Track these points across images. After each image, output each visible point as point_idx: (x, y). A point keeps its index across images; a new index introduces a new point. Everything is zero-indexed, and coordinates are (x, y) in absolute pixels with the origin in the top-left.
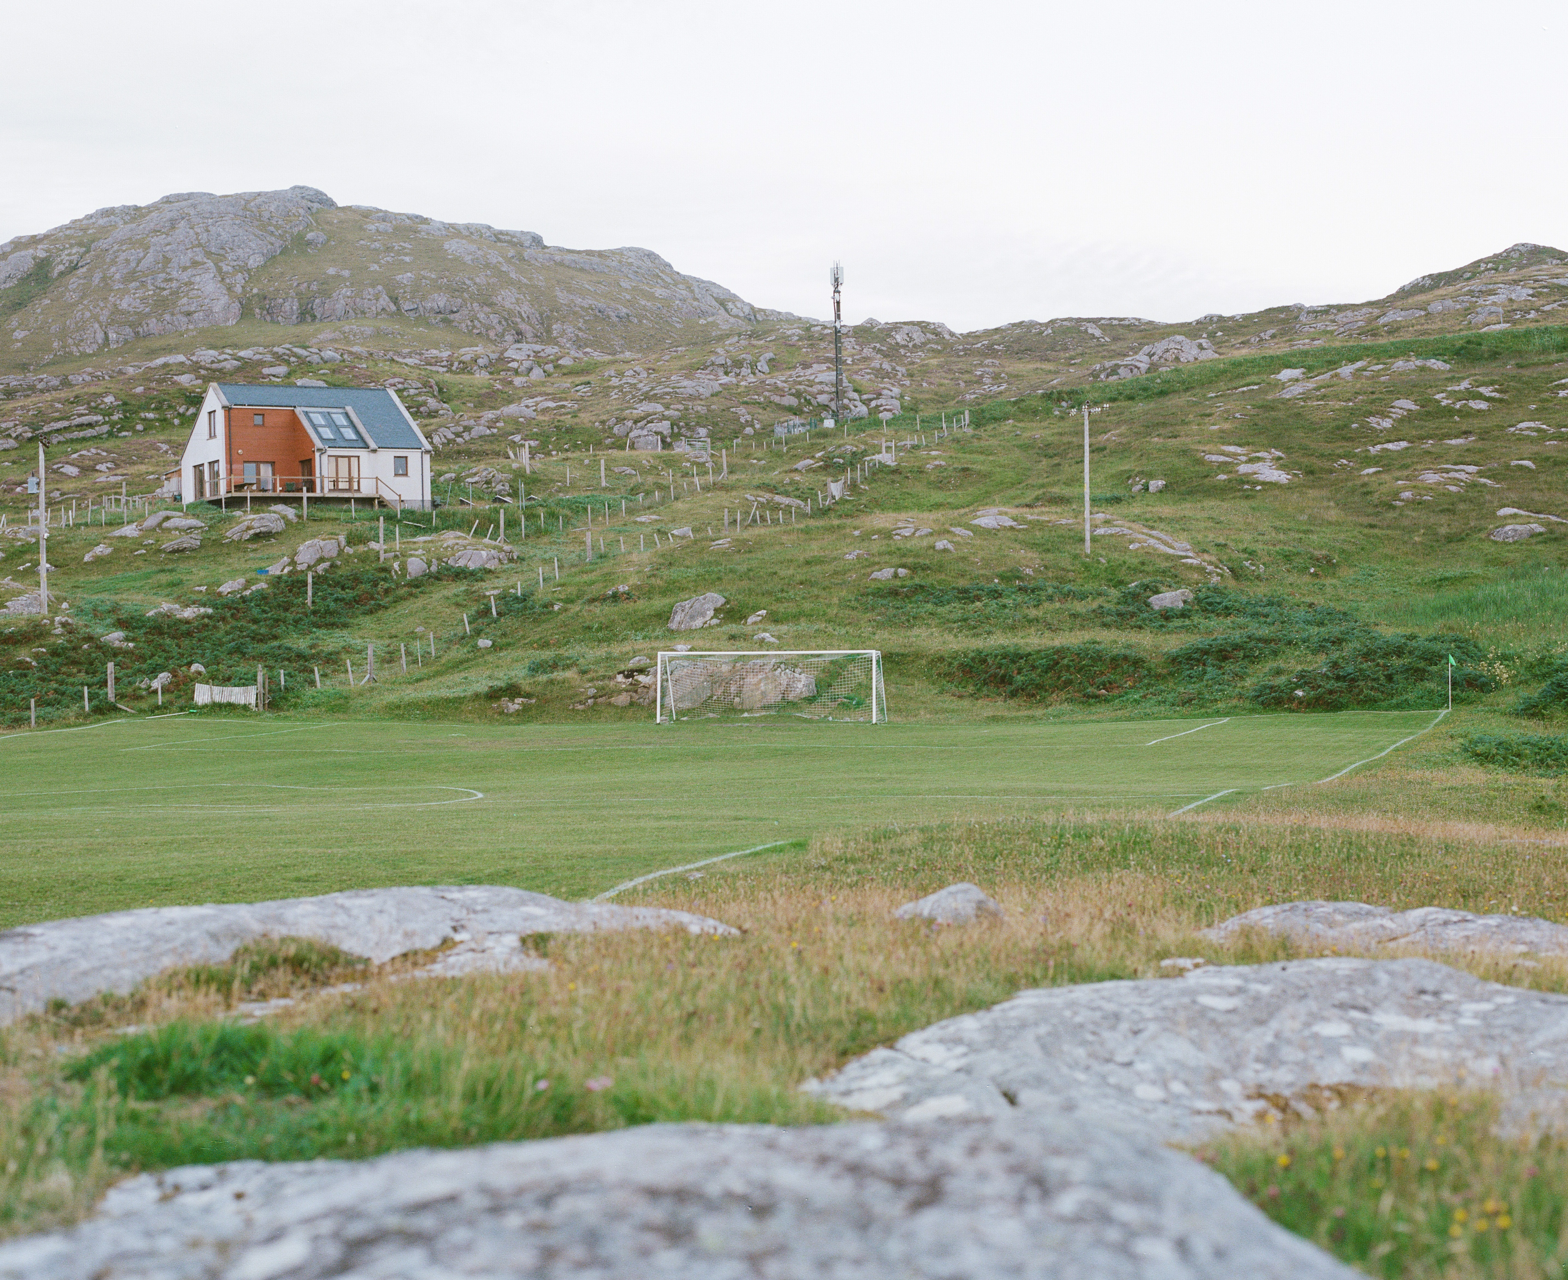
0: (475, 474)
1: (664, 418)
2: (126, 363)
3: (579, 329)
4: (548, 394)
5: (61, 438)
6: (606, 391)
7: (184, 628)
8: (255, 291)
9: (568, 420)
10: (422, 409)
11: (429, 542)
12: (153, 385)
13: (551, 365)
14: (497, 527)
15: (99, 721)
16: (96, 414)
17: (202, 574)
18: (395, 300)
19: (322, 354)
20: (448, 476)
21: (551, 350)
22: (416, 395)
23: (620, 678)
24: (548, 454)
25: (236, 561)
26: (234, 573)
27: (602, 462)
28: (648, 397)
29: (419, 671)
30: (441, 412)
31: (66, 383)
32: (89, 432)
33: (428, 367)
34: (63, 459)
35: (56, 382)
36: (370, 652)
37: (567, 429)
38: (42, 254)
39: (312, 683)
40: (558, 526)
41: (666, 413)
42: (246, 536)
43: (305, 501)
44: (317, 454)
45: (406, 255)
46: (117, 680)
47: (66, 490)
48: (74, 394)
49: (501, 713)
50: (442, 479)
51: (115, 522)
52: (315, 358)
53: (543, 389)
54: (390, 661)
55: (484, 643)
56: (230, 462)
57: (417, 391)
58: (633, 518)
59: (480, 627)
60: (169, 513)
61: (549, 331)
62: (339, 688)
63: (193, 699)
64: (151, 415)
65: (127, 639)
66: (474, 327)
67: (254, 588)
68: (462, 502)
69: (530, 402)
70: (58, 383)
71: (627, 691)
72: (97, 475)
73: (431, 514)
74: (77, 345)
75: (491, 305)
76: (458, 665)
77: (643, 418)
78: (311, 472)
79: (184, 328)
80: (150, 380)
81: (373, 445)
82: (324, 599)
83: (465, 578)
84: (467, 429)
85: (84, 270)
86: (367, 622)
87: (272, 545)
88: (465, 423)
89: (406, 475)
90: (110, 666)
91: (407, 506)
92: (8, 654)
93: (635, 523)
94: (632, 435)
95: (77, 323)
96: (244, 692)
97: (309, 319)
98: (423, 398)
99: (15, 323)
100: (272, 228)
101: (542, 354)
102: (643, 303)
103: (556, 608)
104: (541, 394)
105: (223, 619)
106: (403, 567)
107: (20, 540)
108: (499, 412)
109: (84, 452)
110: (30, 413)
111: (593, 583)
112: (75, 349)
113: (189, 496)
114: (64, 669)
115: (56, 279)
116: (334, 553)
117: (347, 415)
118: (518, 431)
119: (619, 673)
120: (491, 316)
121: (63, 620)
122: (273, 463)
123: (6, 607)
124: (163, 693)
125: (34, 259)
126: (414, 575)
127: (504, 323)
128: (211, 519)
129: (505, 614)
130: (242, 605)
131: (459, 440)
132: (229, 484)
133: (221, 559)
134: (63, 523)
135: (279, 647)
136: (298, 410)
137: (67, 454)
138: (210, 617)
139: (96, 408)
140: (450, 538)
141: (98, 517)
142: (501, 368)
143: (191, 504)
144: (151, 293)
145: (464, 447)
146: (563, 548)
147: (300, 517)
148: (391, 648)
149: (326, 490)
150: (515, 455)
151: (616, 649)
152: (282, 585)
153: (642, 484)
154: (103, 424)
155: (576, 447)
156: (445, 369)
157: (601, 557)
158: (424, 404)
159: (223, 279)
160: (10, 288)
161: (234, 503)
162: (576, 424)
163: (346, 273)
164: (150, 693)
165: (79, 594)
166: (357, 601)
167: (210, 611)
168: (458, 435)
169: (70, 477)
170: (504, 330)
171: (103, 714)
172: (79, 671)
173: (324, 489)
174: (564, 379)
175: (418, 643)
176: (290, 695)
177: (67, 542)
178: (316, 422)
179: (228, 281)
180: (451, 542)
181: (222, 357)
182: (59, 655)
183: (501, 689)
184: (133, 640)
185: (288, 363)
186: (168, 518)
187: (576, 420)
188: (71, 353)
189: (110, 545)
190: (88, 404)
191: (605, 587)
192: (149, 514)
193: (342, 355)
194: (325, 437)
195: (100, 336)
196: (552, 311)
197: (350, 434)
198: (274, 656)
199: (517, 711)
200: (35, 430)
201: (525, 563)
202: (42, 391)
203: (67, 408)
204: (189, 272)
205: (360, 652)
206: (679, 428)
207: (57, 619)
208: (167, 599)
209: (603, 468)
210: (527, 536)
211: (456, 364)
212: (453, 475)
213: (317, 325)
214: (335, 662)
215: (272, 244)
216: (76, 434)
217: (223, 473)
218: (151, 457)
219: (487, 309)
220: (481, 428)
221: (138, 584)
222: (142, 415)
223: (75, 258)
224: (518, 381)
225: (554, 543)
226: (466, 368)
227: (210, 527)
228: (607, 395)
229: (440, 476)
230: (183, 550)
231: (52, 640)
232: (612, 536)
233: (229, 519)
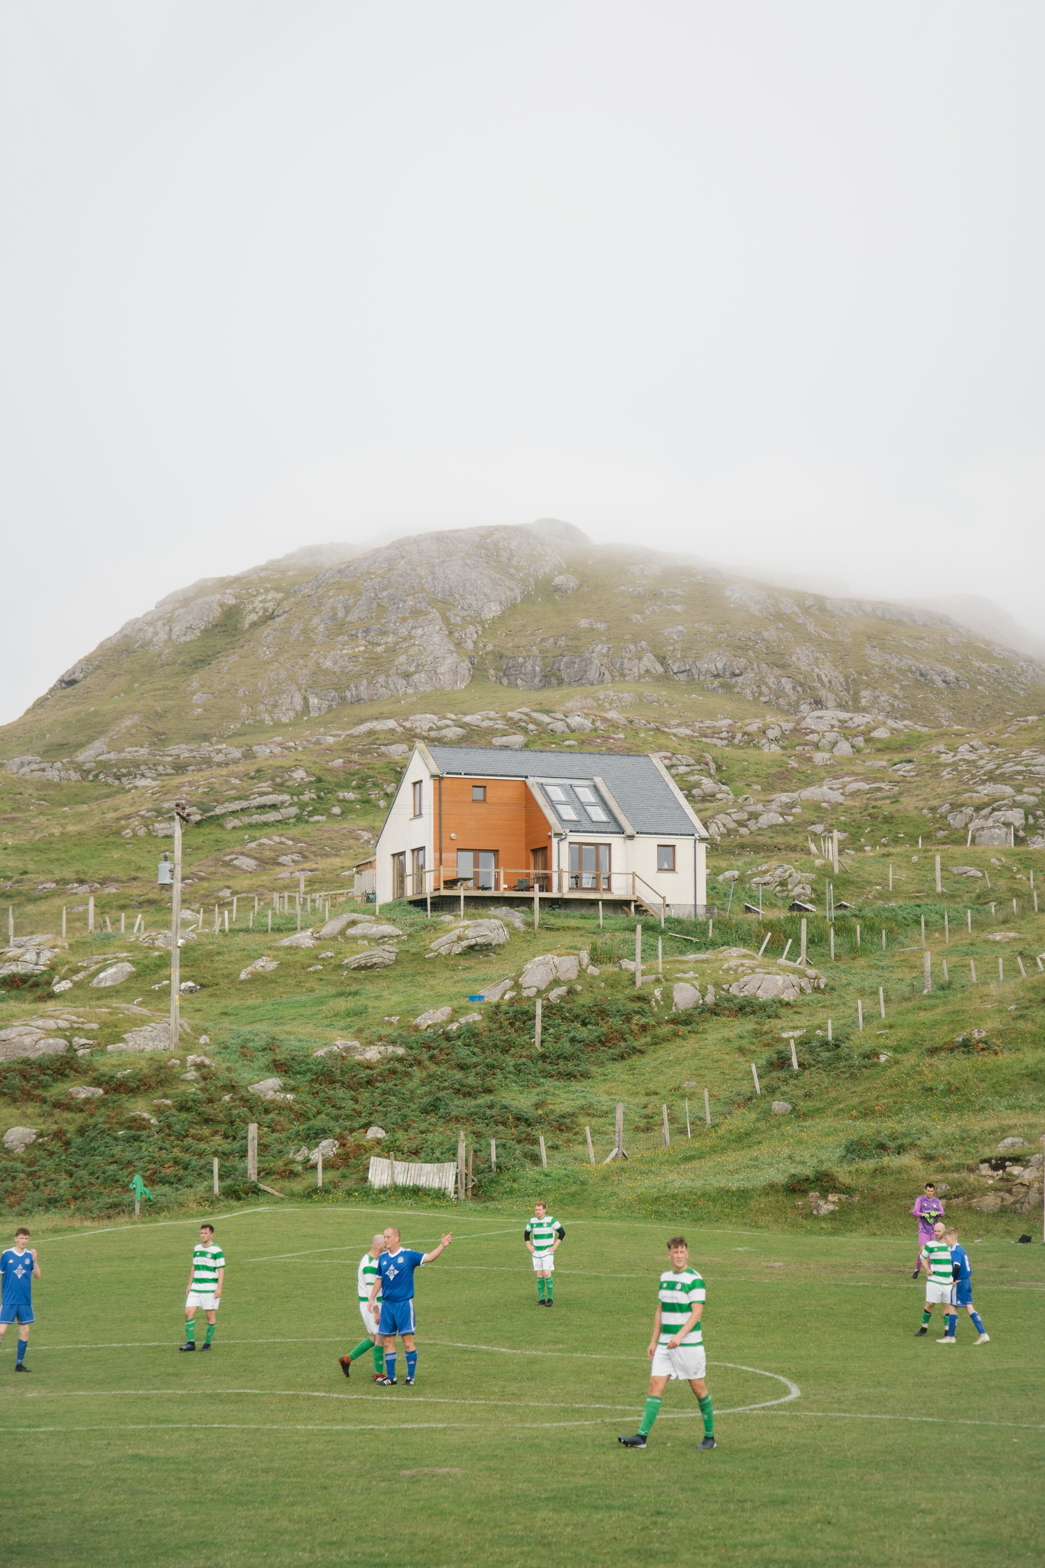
0: (766, 872)
1: (1015, 805)
2: (325, 734)
3: (896, 697)
4: (858, 774)
5: (236, 822)
6: (935, 769)
7: (364, 1074)
8: (490, 647)
9: (887, 808)
10: (694, 792)
11: (703, 961)
12: (355, 757)
13: (861, 739)
14: (797, 942)
15: (231, 1209)
16: (281, 792)
17: (395, 999)
18: (662, 660)
19: (569, 720)
20: (728, 874)
21: (860, 720)
22: (688, 773)
23: (985, 1169)
24: (860, 849)
25: (443, 982)
26: (439, 998)
27: (938, 859)
28: (992, 778)
29: (689, 1143)
30: (719, 796)
31: (249, 755)
32: (272, 816)
33: (703, 739)
34: (238, 849)
35: (237, 754)
36: (619, 1115)
37: (885, 818)
38: (231, 601)
39: (535, 1159)
40: (879, 945)
41: (1018, 798)
42: (457, 949)
43: (537, 901)
44: (555, 841)
45: (677, 603)
46: (263, 1148)
47: (238, 888)
48: (256, 767)
49: (808, 1216)
50: (720, 878)
51: (285, 927)
52: (559, 726)
53: (852, 768)
54: (647, 1129)
55: (779, 1106)
56: (440, 850)
57: (688, 769)
58: (983, 935)
59: (775, 1084)
60: (355, 916)
61: (856, 699)
62: (574, 1167)
63: (365, 1179)
64: (351, 796)
65: (285, 1089)
66: (761, 694)
67: (463, 1020)
68: (748, 909)
69: (836, 784)
70: (239, 755)
71: (997, 1190)
72: (278, 869)
73: (707, 923)
74: (270, 713)
75: (783, 666)
76: (742, 1139)
77: (987, 805)
78: (547, 865)
79: (401, 692)
80: (348, 750)
81: (629, 831)
82: (557, 1039)
83: (753, 1012)
84: (754, 816)
85: (282, 618)
86: (617, 1069)
87: (491, 962)
88: (752, 809)
89: (673, 869)
90: (253, 1128)
91: (673, 913)
92: (120, 1106)
93: (986, 941)
94: (972, 826)
95: (270, 685)
96: (439, 1171)
97: (554, 681)
98: (697, 778)
99: (195, 684)
100: (512, 571)
101: (850, 724)
102: (977, 664)
103: (883, 1058)
104: (847, 774)
105: (419, 1063)
106: (668, 996)
107: (158, 949)
108: (795, 795)
109: (264, 841)
110: (200, 790)
111: (935, 1024)
112: (267, 717)
113: (385, 895)
114: (192, 1131)
115: (247, 631)
116: (573, 975)
117: (596, 788)
118: (821, 820)
119: (983, 1161)
120: (783, 680)
121: (199, 1060)
122: (496, 852)
123: (123, 1040)
124: (325, 1168)
125: (221, 606)
126: (682, 1007)
127: (799, 689)
128: (412, 925)
129: (810, 1066)
130: (444, 1044)
131: (744, 831)
132: (437, 879)
133: (421, 979)
134: (217, 928)
135: (491, 1107)
136: (530, 781)
137: (243, 842)
138: (400, 1060)
139: (282, 785)
140: (733, 956)
141: (263, 921)
142: (797, 741)
143: (387, 905)
144: (362, 649)
145: (747, 840)
146: (887, 974)
147: (530, 925)
148: (648, 1111)
149: (565, 889)
150: (819, 848)
151: (976, 1124)
152: (502, 1017)
153: (992, 890)
154: (291, 805)
155: (896, 841)
156: (725, 742)
157: (942, 988)
158: (698, 785)
159: (451, 633)
160: (191, 641)
161: (442, 903)
162: (898, 811)
163: (601, 626)
164: (306, 1169)
165: (226, 1023)
166: (603, 1041)
167: (401, 1051)
168: (741, 824)
169: (245, 872)
170: (799, 699)
171: (239, 1199)
172: (215, 1133)
173: (563, 887)
174: (879, 755)
175: (687, 1104)
176: (506, 1176)
177: (219, 953)
178: (553, 798)
179: (456, 634)
180: (733, 963)
181: (441, 723)
182: (188, 1110)
183: (807, 1179)
184: (293, 1090)
185: (525, 731)
186: (353, 923)
187: (898, 806)
188: (262, 721)
189: (275, 958)
190: (273, 780)
191: (953, 1031)
192: (330, 918)
193: (593, 722)
194: (565, 817)
195: (298, 701)
196: (860, 674)
197: (598, 814)
198: (484, 1117)
199: (832, 1212)
200: (205, 811)
201: (836, 994)
202: (219, 765)
203: (245, 785)
204: (410, 623)
205: (605, 1114)
206: (1036, 818)
207: (191, 1058)
208: (344, 1033)
209: (938, 867)
210: (838, 957)
211: (739, 736)
212: (736, 873)
213: (565, 690)
214: (569, 1129)
215: (512, 590)
216: (257, 818)
217: (430, 864)
218: (349, 848)
219: (778, 671)
220: (772, 814)
221: (309, 1011)
222: (341, 795)
223: (270, 606)
224: (820, 757)
225: (877, 967)
226: (751, 741)
227: (410, 935)
228: (937, 776)
229: (717, 874)
230: (372, 967)
231: (182, 1088)
232: (955, 959)
233: (434, 927)
